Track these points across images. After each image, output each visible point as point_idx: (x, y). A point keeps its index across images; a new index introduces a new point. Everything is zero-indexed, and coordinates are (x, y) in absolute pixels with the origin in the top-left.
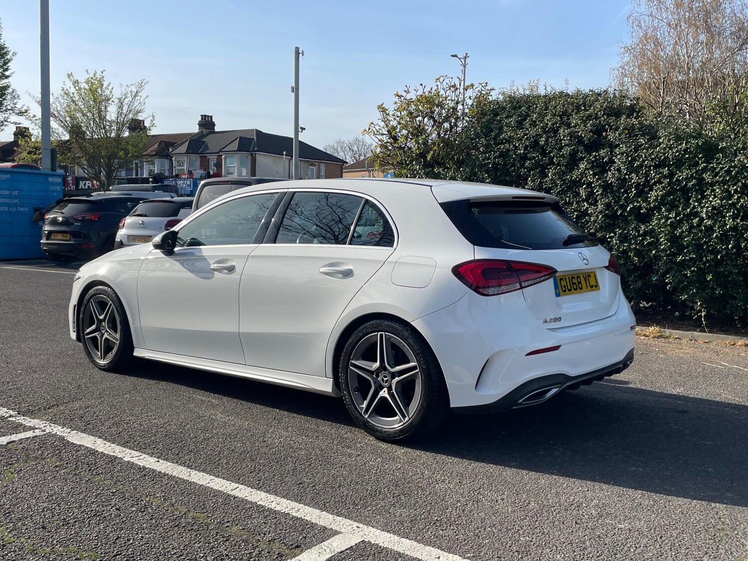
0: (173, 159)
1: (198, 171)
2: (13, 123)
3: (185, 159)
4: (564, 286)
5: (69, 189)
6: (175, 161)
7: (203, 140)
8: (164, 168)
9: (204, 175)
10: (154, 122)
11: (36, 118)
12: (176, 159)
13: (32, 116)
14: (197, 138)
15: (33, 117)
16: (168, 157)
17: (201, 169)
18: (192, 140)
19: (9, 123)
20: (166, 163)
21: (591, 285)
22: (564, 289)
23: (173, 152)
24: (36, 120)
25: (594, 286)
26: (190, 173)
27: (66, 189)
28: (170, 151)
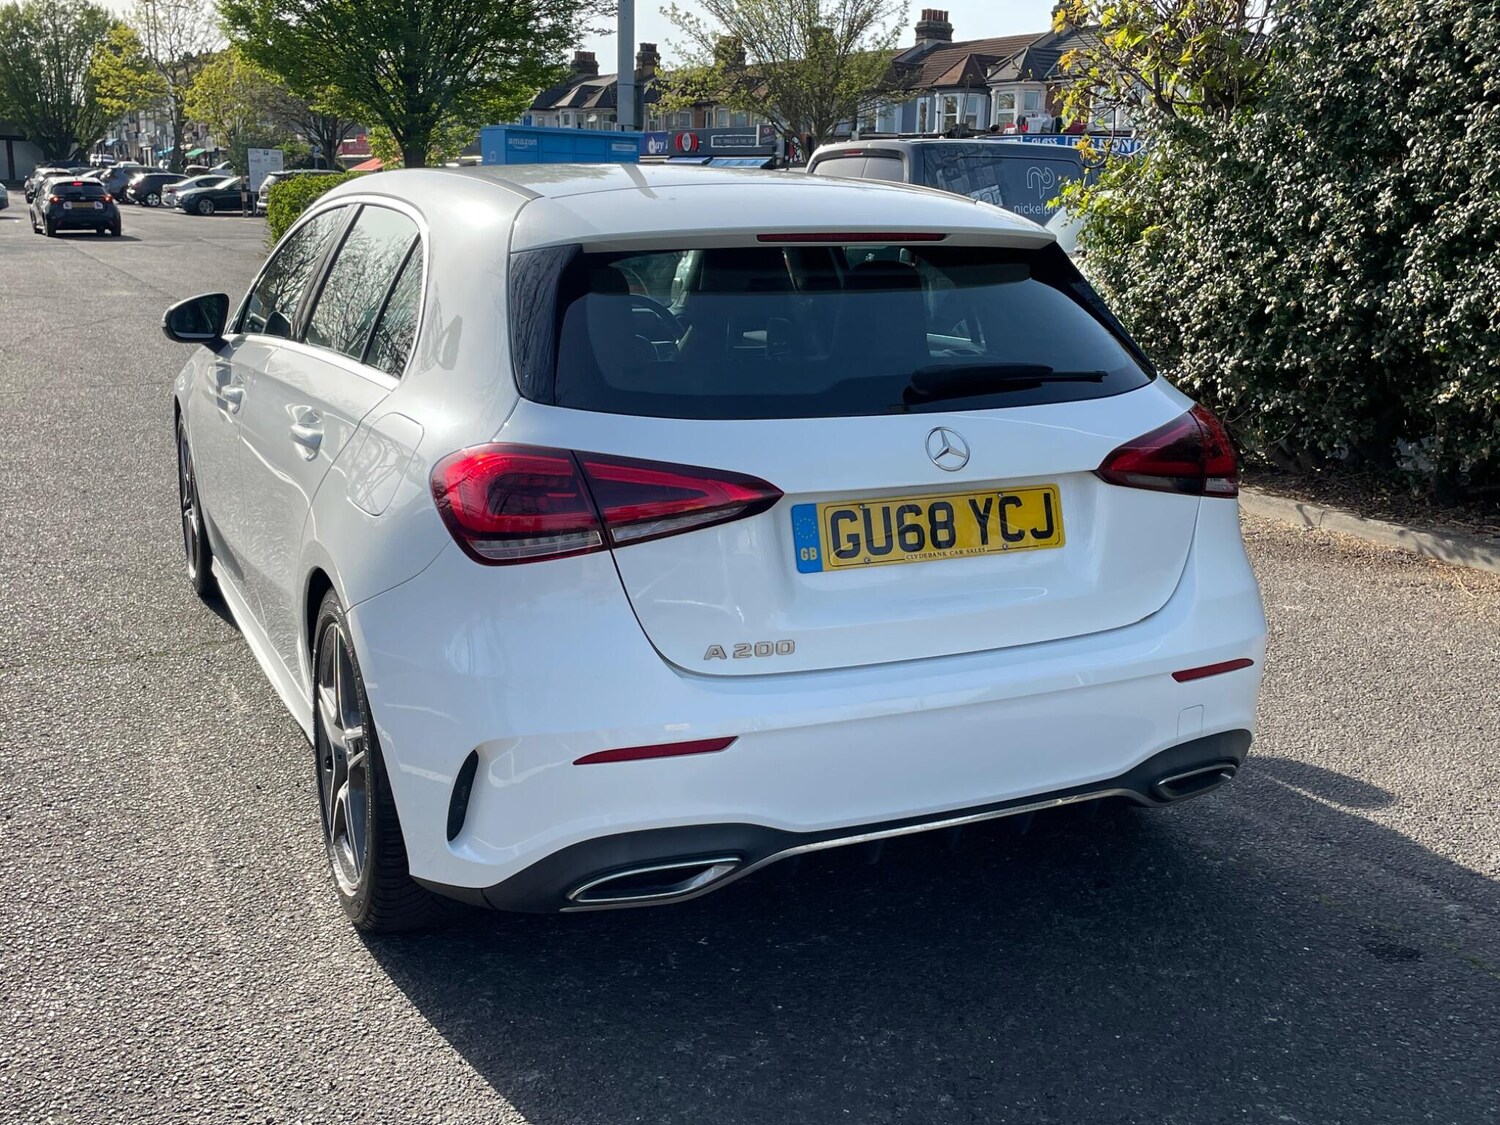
0: (993, 92)
1: (1039, 118)
2: (598, 32)
3: (1018, 93)
4: (854, 538)
5: (796, 159)
6: (996, 98)
7: (1058, 49)
8: (973, 114)
9: (1049, 126)
10: (907, 15)
11: (691, 19)
12: (998, 91)
13: (683, 15)
14: (1046, 46)
15: (685, 18)
16: (984, 88)
17: (1046, 112)
18: (1035, 49)
19: (592, 33)
20: (979, 99)
21: (1012, 529)
22: (846, 546)
23: (992, 78)
24: (691, 23)
25: (1028, 534)
26: (1022, 121)
27: (791, 160)
28: (988, 75)
